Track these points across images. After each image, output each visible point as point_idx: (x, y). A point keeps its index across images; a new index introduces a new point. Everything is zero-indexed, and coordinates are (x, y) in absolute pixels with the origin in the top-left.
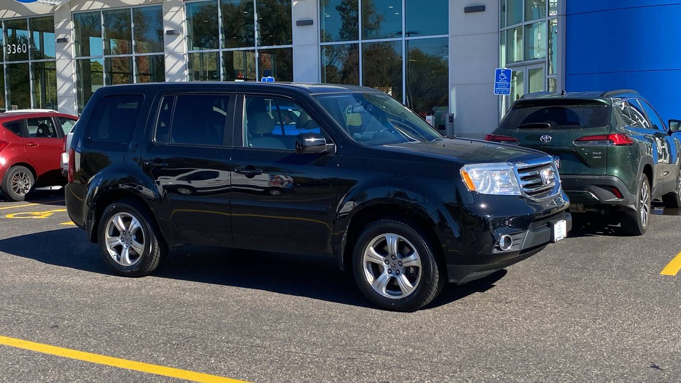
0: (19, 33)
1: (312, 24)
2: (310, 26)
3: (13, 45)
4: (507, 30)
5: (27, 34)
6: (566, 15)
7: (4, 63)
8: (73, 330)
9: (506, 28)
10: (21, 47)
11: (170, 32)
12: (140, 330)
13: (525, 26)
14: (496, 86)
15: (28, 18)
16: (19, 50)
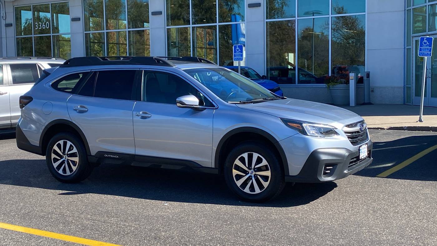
0: (42, 14)
1: (260, 6)
2: (259, 8)
3: (40, 23)
4: (413, 9)
5: (49, 15)
7: (33, 36)
8: (174, 241)
9: (412, 7)
10: (45, 24)
11: (154, 13)
12: (227, 241)
13: (428, 5)
14: (420, 50)
15: (50, 3)
16: (44, 27)
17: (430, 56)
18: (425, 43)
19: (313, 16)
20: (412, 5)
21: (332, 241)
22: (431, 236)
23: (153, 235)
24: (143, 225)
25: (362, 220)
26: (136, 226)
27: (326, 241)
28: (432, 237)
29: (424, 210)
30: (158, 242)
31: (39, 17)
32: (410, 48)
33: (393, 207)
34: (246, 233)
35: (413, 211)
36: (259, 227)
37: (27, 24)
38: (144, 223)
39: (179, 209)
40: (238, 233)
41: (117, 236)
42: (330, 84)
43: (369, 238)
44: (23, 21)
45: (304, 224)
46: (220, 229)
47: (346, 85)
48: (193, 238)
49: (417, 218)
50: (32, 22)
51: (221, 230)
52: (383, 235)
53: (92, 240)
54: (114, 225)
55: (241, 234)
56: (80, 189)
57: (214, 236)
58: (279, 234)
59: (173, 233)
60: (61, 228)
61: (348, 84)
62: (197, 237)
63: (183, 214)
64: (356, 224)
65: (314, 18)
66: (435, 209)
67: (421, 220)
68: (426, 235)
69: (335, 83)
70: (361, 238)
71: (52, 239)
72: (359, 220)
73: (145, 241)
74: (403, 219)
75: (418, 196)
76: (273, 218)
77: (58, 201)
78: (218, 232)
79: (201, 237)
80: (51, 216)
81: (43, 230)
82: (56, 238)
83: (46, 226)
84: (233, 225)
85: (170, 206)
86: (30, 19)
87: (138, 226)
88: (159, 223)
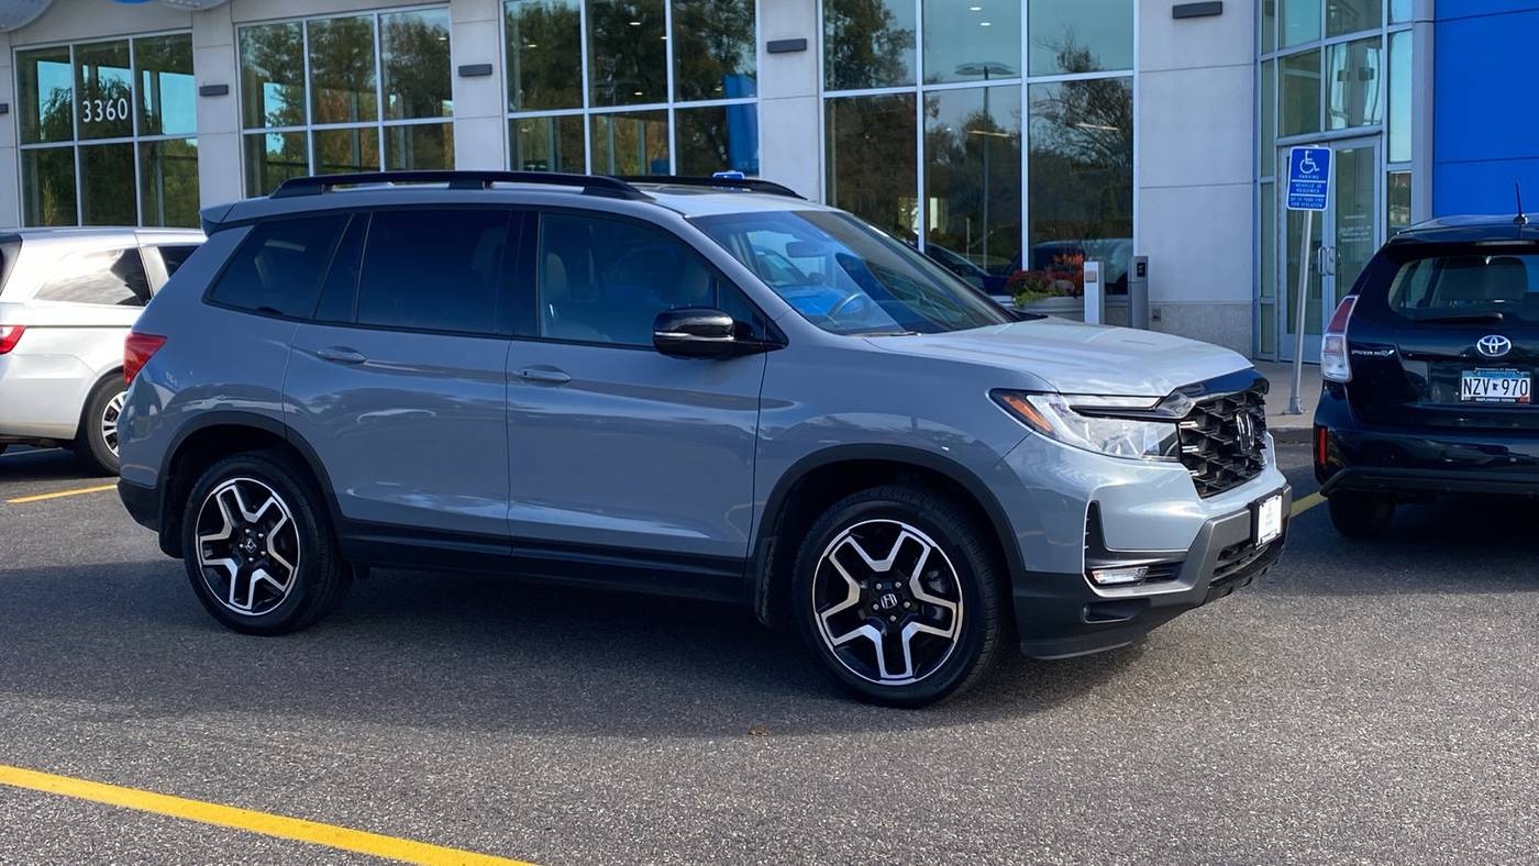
0: (106, 74)
1: (805, 48)
2: (800, 54)
3: (96, 102)
4: (1279, 58)
5: (126, 77)
6: (1434, 22)
7: (76, 143)
8: (461, 801)
9: (1276, 54)
10: (114, 106)
11: (469, 72)
12: (629, 798)
13: (1327, 47)
14: (1293, 189)
15: (130, 38)
16: (111, 114)
17: (1323, 207)
18: (1307, 167)
19: (987, 78)
20: (1277, 47)
21: (958, 792)
22: (1266, 770)
23: (398, 784)
24: (371, 753)
25: (1060, 725)
26: (347, 756)
27: (938, 792)
28: (1269, 776)
29: (1258, 691)
30: (410, 805)
31: (98, 82)
32: (1272, 183)
33: (1164, 682)
34: (692, 772)
35: (1224, 695)
36: (739, 751)
37: (57, 105)
38: (375, 745)
39: (495, 700)
40: (667, 773)
41: (284, 788)
42: (1024, 295)
43: (1073, 781)
44: (45, 96)
45: (878, 739)
46: (616, 759)
47: (1072, 298)
48: (522, 792)
49: (1233, 716)
50: (71, 101)
51: (617, 762)
52: (1116, 769)
53: (200, 803)
54: (278, 754)
55: (678, 773)
56: (186, 640)
57: (592, 784)
58: (796, 774)
59: (463, 776)
60: (107, 766)
61: (1079, 298)
62: (538, 786)
63: (506, 715)
64: (1041, 738)
65: (986, 88)
66: (1291, 688)
67: (1243, 723)
68: (1250, 770)
69: (1040, 291)
70: (1047, 781)
71: (71, 799)
72: (1051, 725)
73: (371, 804)
74: (1188, 721)
75: (1247, 648)
76: (788, 722)
77: (110, 679)
78: (608, 769)
79: (549, 788)
80: (81, 727)
81: (46, 772)
82: (86, 796)
83: (60, 759)
84: (658, 747)
85: (468, 690)
86: (66, 88)
87: (355, 755)
88: (423, 745)
